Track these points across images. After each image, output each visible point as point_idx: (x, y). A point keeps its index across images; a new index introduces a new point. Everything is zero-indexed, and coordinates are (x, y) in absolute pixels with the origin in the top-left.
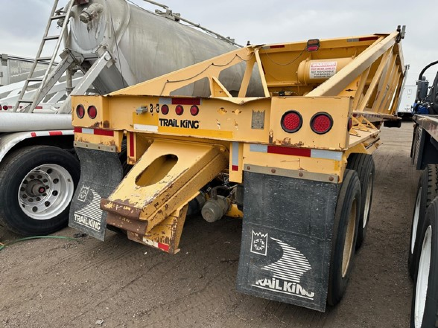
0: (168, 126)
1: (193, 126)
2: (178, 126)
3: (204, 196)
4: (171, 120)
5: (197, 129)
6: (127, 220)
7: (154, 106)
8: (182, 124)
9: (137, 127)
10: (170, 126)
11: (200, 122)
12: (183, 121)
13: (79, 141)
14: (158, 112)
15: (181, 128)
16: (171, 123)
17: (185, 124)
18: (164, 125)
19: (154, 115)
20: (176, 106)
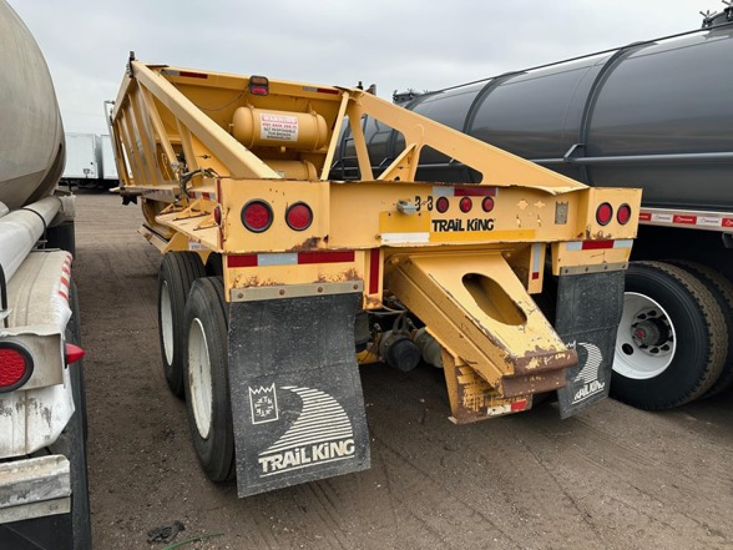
0: (448, 230)
1: (485, 227)
2: (463, 230)
4: (452, 221)
5: (493, 230)
6: (537, 378)
7: (424, 198)
8: (469, 225)
9: (387, 238)
10: (451, 230)
11: (495, 220)
12: (471, 221)
13: (248, 286)
14: (430, 209)
15: (468, 232)
16: (451, 225)
17: (474, 225)
18: (440, 230)
19: (422, 214)
20: (460, 198)
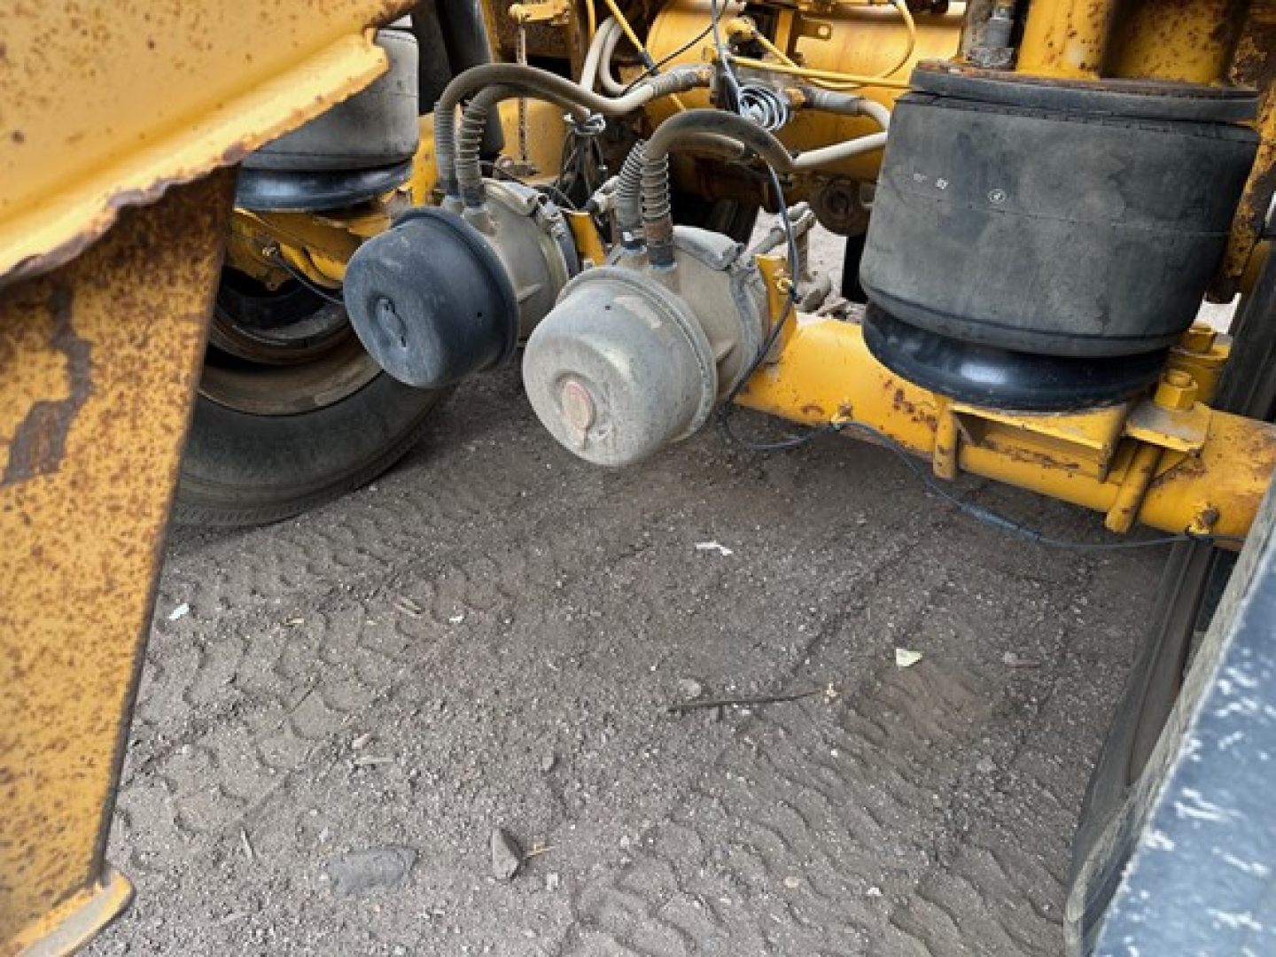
3: (560, 227)
